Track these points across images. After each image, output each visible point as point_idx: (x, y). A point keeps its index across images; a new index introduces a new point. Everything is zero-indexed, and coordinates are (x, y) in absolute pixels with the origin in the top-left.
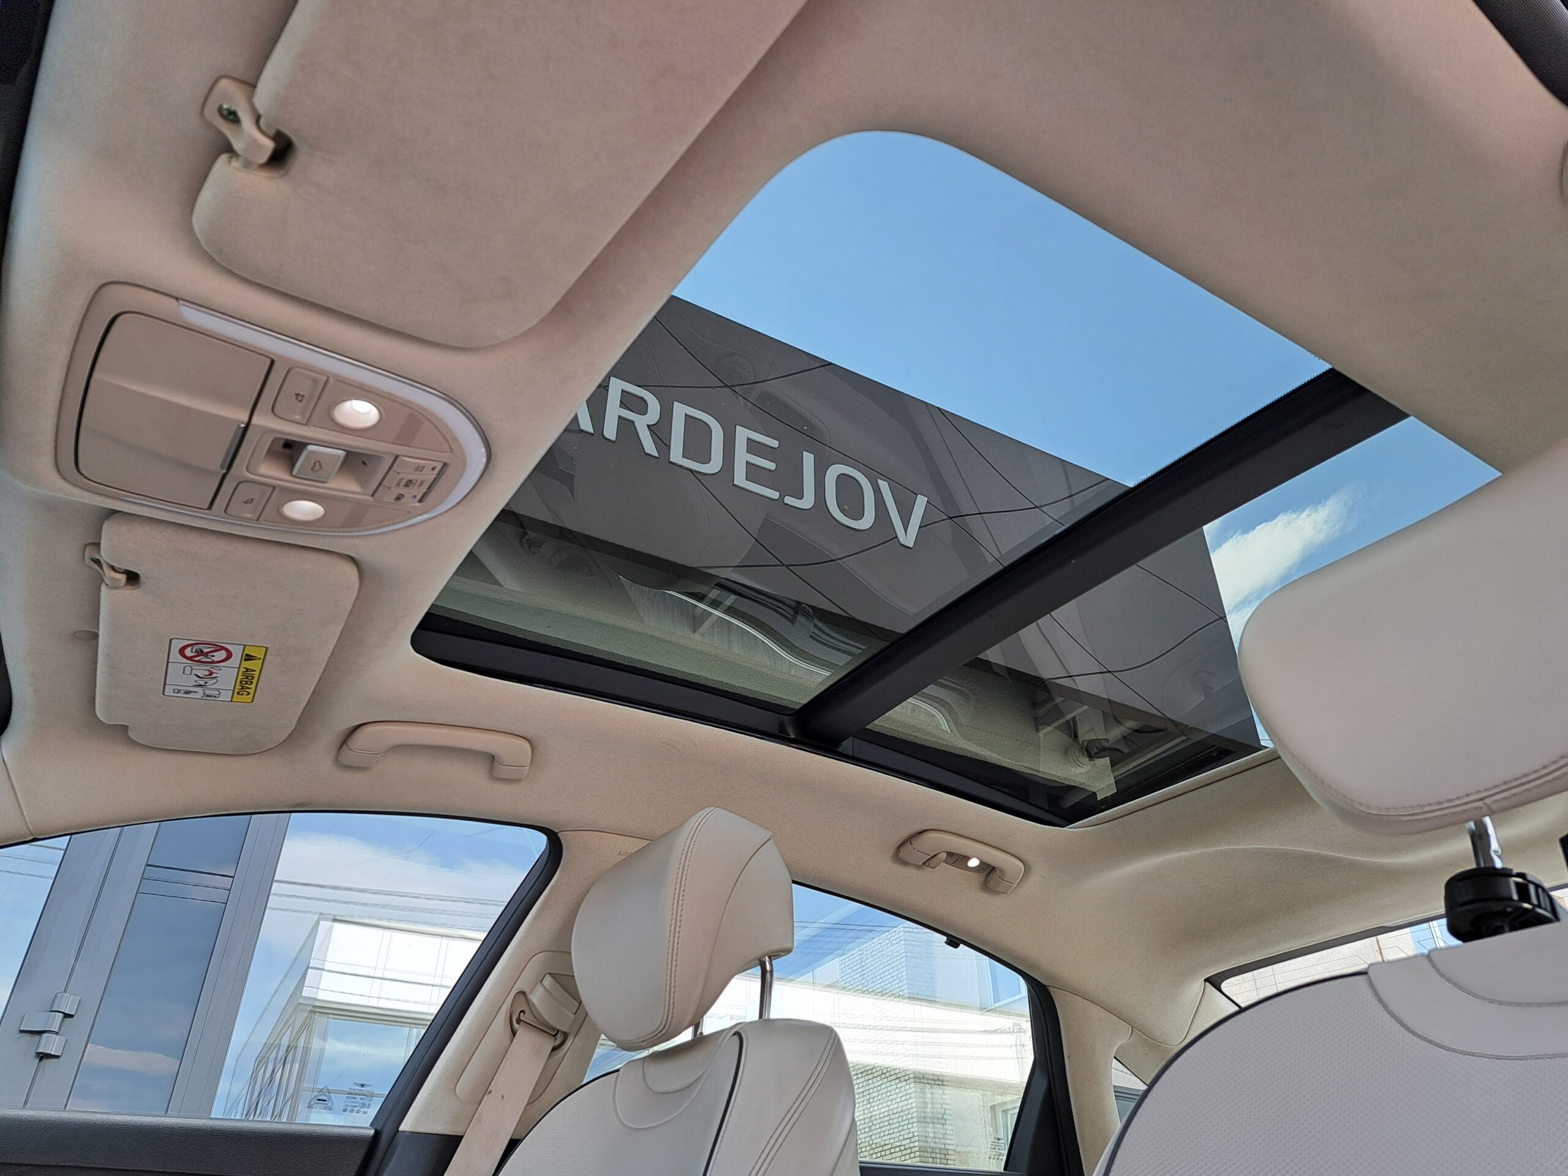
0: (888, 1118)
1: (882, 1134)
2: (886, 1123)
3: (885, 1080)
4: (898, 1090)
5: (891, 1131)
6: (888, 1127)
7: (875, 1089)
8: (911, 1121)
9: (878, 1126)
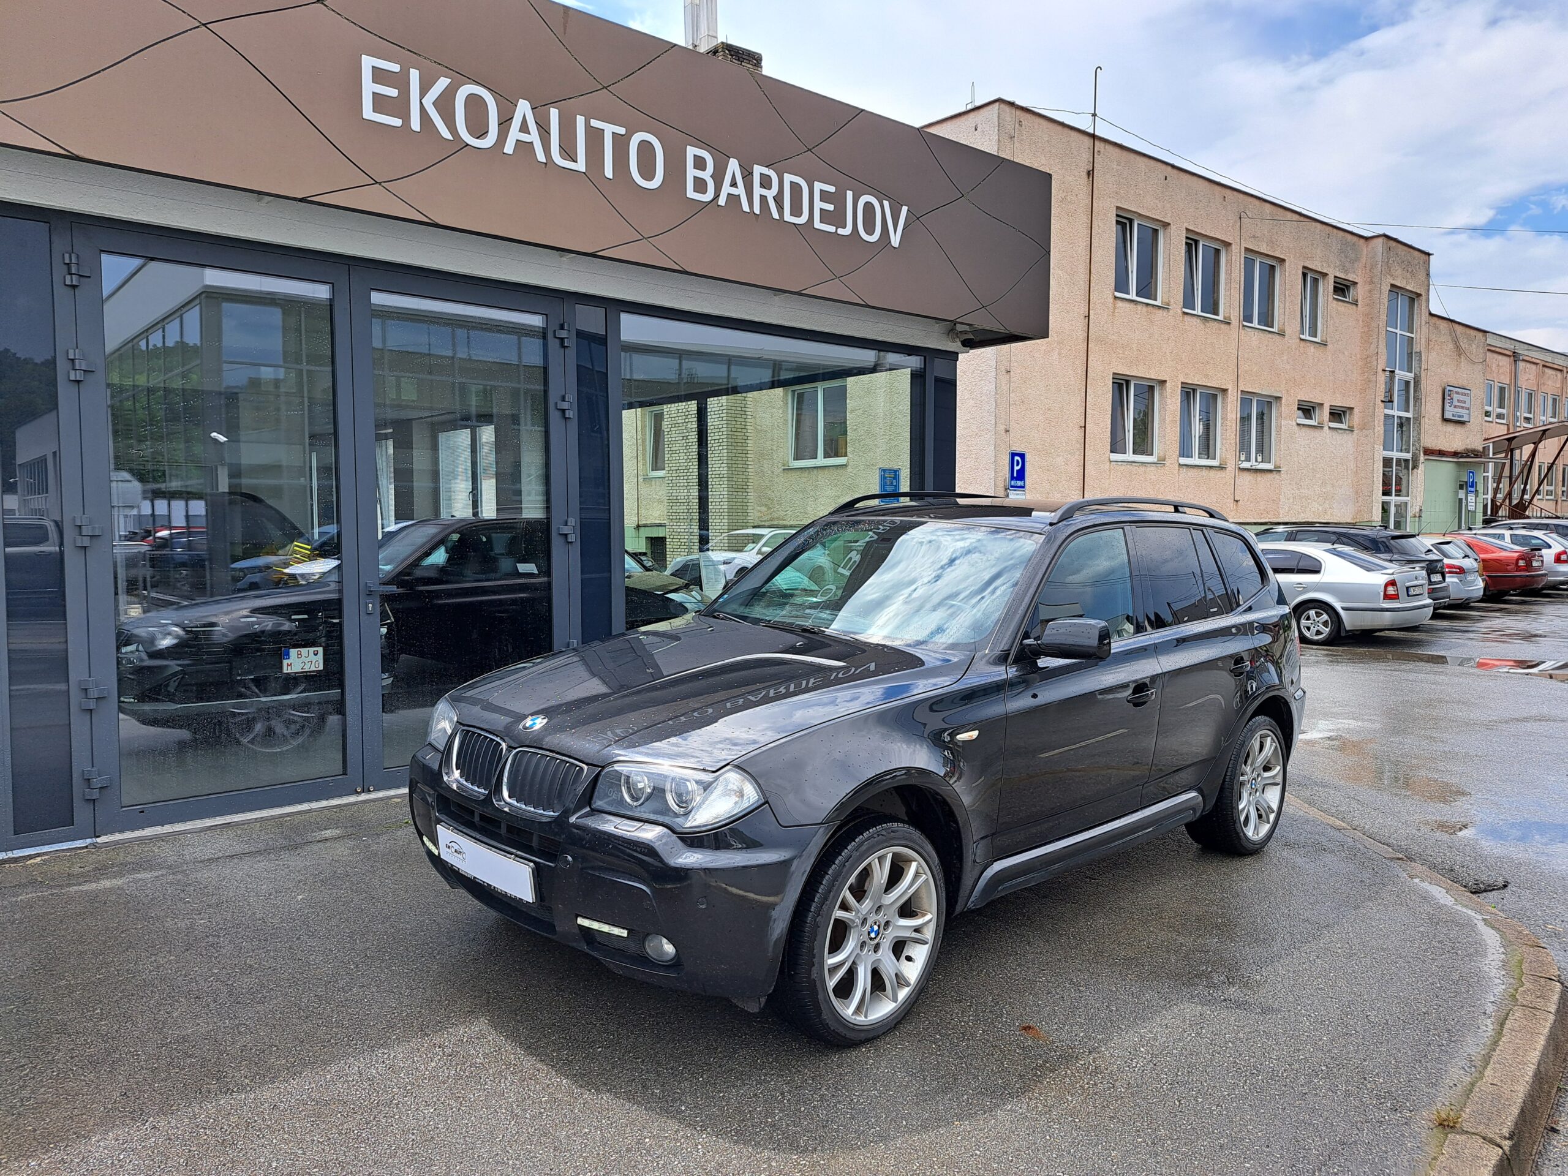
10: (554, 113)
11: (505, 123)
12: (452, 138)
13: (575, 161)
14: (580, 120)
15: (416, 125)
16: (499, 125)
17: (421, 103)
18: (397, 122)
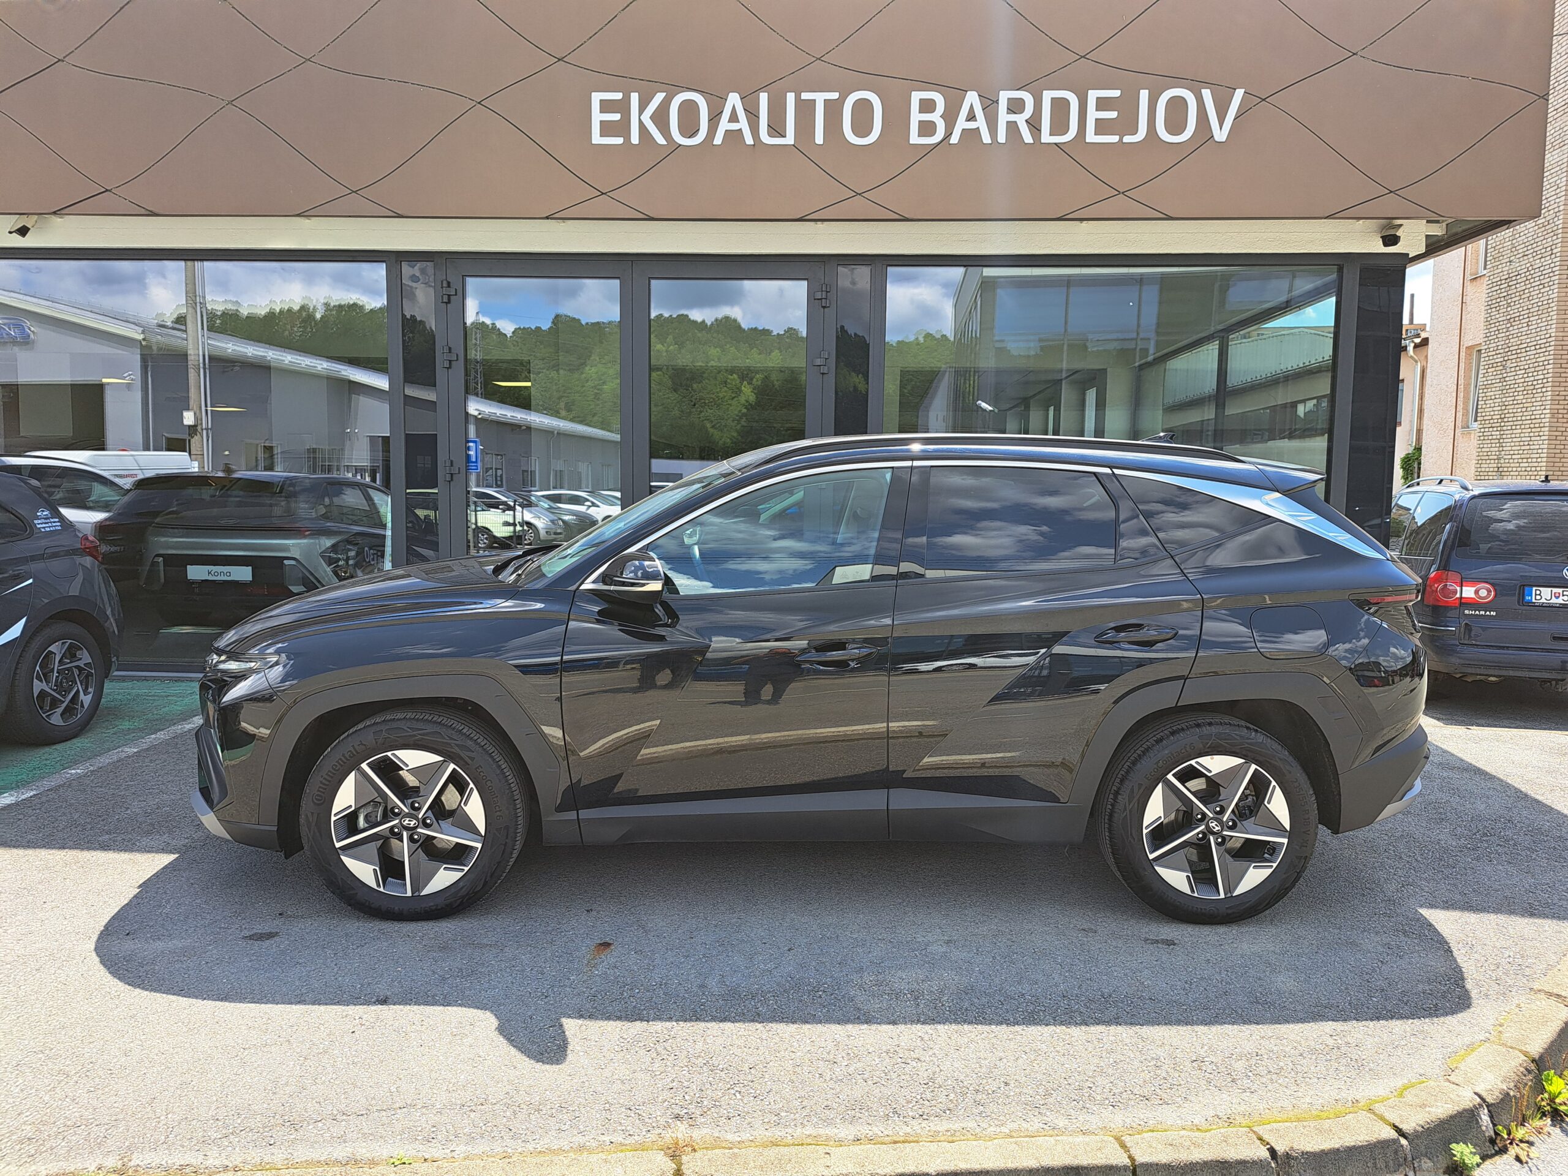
10: (764, 97)
11: (714, 119)
12: (665, 143)
13: (785, 137)
14: (791, 97)
15: (635, 139)
16: (710, 120)
17: (640, 119)
18: (619, 141)
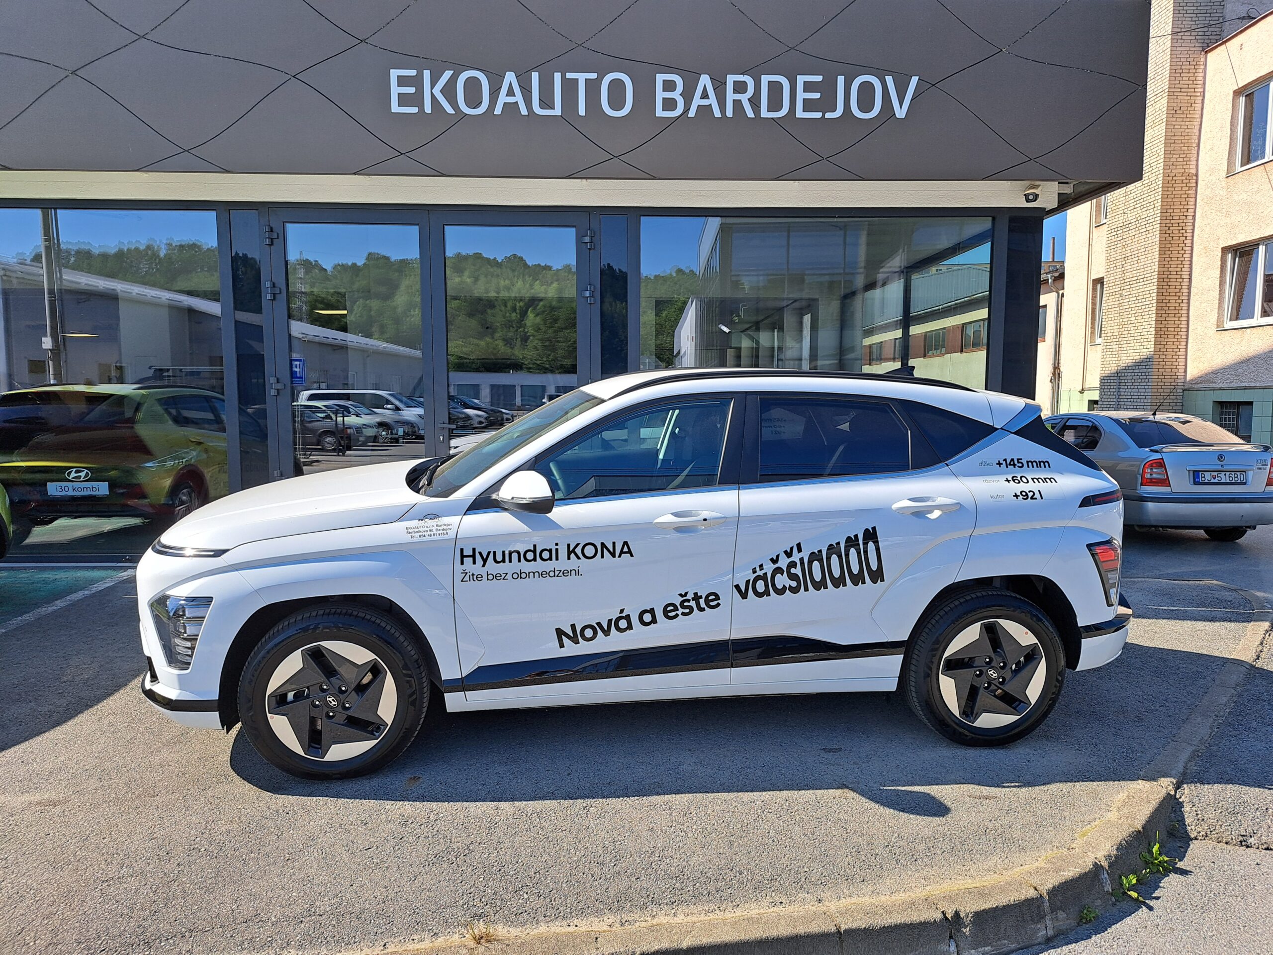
0: (1137, 258)
1: (1132, 270)
2: (1136, 262)
3: (1138, 232)
4: (1146, 239)
5: (1138, 268)
6: (1137, 265)
7: (1130, 238)
8: (1154, 261)
9: (1129, 264)
